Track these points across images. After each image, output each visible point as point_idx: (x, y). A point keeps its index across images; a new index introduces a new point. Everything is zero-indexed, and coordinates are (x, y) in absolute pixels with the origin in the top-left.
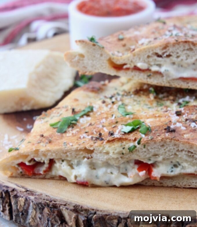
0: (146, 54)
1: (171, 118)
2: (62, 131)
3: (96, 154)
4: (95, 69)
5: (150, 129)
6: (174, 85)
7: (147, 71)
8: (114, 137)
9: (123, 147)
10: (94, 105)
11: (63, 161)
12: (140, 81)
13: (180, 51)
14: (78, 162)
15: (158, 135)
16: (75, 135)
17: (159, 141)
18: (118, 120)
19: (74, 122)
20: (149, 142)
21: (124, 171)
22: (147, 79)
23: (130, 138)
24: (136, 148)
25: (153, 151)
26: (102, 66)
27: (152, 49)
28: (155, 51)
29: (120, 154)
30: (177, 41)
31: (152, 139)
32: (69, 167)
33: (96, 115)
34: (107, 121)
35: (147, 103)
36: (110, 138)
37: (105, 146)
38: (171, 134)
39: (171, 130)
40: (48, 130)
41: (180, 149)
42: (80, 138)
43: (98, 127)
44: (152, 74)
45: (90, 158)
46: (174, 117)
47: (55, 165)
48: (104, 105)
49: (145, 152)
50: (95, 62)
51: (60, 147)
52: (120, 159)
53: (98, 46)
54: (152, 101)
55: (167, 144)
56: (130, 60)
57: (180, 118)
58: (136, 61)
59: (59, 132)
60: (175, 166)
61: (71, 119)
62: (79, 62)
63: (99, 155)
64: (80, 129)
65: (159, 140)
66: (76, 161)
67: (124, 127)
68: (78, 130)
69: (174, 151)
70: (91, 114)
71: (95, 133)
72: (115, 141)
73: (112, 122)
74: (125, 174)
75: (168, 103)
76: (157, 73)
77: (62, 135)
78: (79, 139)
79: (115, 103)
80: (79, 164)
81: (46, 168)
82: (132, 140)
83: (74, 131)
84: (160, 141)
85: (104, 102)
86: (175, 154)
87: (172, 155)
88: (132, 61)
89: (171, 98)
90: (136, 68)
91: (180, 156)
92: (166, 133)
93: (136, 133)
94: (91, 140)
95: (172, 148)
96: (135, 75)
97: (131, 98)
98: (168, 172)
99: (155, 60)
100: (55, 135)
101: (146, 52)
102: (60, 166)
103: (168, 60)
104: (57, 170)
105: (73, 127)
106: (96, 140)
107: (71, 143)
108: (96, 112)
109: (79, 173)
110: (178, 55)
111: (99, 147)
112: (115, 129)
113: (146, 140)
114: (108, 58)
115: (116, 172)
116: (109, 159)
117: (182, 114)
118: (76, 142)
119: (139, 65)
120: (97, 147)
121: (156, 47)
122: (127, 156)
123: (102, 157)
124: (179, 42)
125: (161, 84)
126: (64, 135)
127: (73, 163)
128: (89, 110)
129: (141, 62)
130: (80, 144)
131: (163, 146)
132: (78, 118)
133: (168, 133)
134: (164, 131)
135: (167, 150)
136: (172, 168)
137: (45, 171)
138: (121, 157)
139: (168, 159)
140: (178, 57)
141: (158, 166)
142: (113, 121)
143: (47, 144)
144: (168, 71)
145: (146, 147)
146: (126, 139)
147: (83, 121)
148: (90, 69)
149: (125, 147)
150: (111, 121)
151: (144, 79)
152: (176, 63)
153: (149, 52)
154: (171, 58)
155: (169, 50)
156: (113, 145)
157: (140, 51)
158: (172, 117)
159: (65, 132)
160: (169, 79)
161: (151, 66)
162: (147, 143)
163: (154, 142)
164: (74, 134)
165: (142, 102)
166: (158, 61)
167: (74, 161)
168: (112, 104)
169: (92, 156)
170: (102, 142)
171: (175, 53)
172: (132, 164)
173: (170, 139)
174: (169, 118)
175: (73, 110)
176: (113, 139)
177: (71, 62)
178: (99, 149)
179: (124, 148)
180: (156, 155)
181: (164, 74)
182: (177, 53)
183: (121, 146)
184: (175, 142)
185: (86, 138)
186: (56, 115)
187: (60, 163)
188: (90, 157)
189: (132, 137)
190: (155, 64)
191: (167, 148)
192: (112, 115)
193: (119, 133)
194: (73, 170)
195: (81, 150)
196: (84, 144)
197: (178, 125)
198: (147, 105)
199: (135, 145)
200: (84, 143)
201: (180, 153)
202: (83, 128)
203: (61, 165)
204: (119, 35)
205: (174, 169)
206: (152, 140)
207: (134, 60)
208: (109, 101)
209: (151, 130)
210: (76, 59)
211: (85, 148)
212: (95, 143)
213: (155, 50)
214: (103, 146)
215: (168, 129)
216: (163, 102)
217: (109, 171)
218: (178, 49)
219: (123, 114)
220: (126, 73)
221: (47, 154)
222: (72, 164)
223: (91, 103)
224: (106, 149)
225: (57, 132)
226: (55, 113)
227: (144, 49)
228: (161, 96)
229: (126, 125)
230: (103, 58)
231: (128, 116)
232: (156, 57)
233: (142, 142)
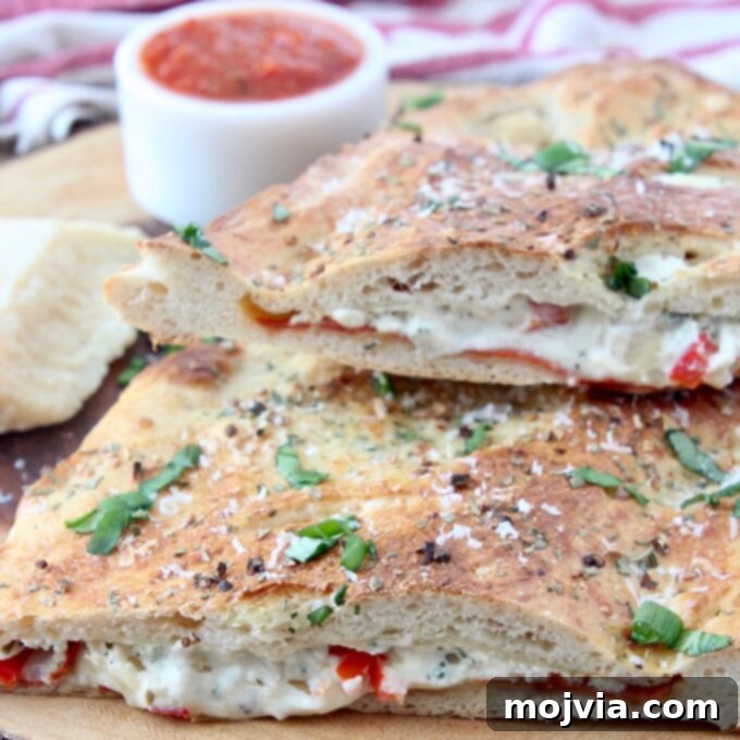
0: (359, 283)
1: (439, 499)
2: (104, 549)
3: (211, 630)
4: (202, 327)
5: (373, 550)
6: (448, 372)
7: (365, 334)
8: (265, 579)
9: (293, 611)
10: (202, 442)
11: (109, 646)
12: (343, 362)
13: (465, 271)
14: (155, 650)
15: (398, 576)
16: (146, 565)
17: (401, 595)
18: (277, 506)
19: (140, 513)
20: (371, 597)
21: (297, 675)
22: (364, 355)
23: (312, 582)
24: (332, 615)
25: (382, 622)
26: (223, 318)
27: (378, 266)
28: (386, 273)
29: (284, 630)
30: (453, 242)
31: (379, 589)
32: (129, 665)
33: (209, 483)
34: (244, 510)
35: (366, 432)
36: (251, 582)
37: (236, 609)
38: (436, 569)
39: (436, 556)
40: (60, 541)
41: (464, 616)
42: (160, 576)
43: (215, 535)
44: (378, 342)
45: (194, 643)
46: (448, 493)
47: (86, 656)
48: (232, 441)
49: (359, 623)
50: (200, 305)
51: (100, 610)
52: (285, 644)
53: (210, 258)
54: (382, 422)
55: (424, 603)
56: (311, 301)
57: (464, 500)
58: (328, 302)
59: (94, 552)
60: (452, 658)
61: (132, 503)
62: (150, 308)
63: (219, 633)
64: (161, 540)
65: (402, 592)
66: (149, 648)
67: (295, 540)
68: (153, 542)
69: (447, 622)
70: (194, 477)
71: (205, 557)
72: (266, 595)
73: (258, 513)
74: (301, 684)
75: (429, 428)
76: (395, 338)
77: (105, 561)
78: (157, 581)
79: (266, 432)
80: (158, 655)
81: (59, 665)
82: (320, 590)
83: (142, 550)
84: (405, 594)
85: (232, 432)
86: (451, 629)
87: (441, 631)
88: (315, 304)
89: (440, 408)
90: (329, 325)
91: (463, 634)
92: (422, 568)
93: (332, 564)
94: (193, 587)
95: (441, 613)
96: (327, 345)
97: (316, 413)
98: (429, 677)
99: (389, 298)
100: (84, 561)
101: (359, 275)
102: (101, 662)
103: (427, 298)
104: (92, 669)
105: (137, 533)
106: (209, 587)
107: (132, 594)
108: (210, 471)
109: (162, 686)
110: (458, 284)
111: (217, 613)
112: (266, 545)
113: (360, 590)
114: (241, 294)
115: (272, 681)
116: (251, 644)
117: (471, 485)
118: (148, 591)
119: (340, 315)
120: (214, 611)
121: (389, 262)
122: (306, 637)
123: (230, 639)
124: (462, 247)
125: (409, 370)
126: (110, 560)
127: (142, 653)
128: (187, 463)
129: (345, 306)
130: (159, 598)
131: (413, 607)
132: (152, 496)
133: (428, 568)
134: (414, 559)
135: (425, 618)
136: (442, 665)
137: (55, 676)
138: (288, 640)
139: (428, 643)
140: (458, 289)
141: (400, 660)
142: (262, 509)
143: (58, 597)
144: (427, 331)
145: (362, 611)
146: (301, 587)
147: (169, 507)
148: (184, 326)
149: (299, 610)
150: (255, 510)
151: (355, 355)
152: (453, 307)
153: (369, 276)
154: (436, 292)
155: (429, 268)
156: (260, 606)
157: (342, 272)
158: (442, 495)
159: (115, 550)
160: (431, 356)
161: (377, 316)
162: (365, 600)
163: (385, 598)
164: (142, 560)
165: (350, 430)
166: (397, 303)
167: (144, 648)
168: (256, 438)
169: (199, 636)
170: (228, 594)
171: (448, 280)
172: (321, 655)
173: (433, 590)
174: (431, 499)
175: (138, 468)
176: (259, 587)
177: (125, 306)
178: (218, 617)
179: (294, 616)
180: (390, 632)
181: (417, 343)
182: (456, 278)
183: (287, 609)
184: (450, 596)
185: (178, 576)
186: (83, 480)
187: (99, 652)
188: (192, 638)
189: (317, 577)
190: (386, 313)
191: (425, 612)
192: (259, 488)
193: (279, 560)
194: (142, 675)
195: (163, 619)
196: (172, 600)
197: (460, 531)
198: (364, 439)
199: (327, 604)
200: (172, 595)
201: (465, 625)
202: (168, 536)
203: (105, 658)
204: (275, 204)
205: (449, 668)
206: (381, 592)
207: (321, 302)
208: (247, 425)
209: (376, 553)
210: (143, 297)
211: (177, 615)
212: (205, 599)
213: (388, 270)
214: (232, 610)
215: (427, 554)
216: (415, 425)
217: (251, 675)
218: (458, 265)
219: (292, 479)
220: (299, 339)
221: (61, 629)
222: (138, 655)
223: (193, 433)
224: (240, 617)
225: (89, 551)
226: (82, 472)
227: (354, 268)
228: (407, 402)
229: (301, 534)
230: (225, 294)
231: (306, 489)
232: (389, 291)
233: (349, 597)
